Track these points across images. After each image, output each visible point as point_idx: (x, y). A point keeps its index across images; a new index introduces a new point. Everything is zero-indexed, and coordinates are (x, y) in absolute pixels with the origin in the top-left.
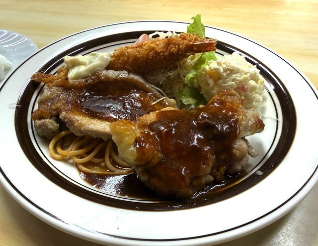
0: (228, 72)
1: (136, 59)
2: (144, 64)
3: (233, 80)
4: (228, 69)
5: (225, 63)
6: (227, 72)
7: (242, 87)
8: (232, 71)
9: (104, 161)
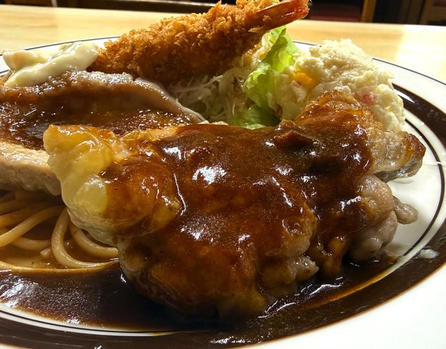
0: (334, 67)
1: (148, 49)
2: (165, 58)
3: (346, 82)
4: (334, 62)
5: (326, 52)
6: (331, 67)
7: (364, 97)
8: (340, 65)
9: (50, 246)
